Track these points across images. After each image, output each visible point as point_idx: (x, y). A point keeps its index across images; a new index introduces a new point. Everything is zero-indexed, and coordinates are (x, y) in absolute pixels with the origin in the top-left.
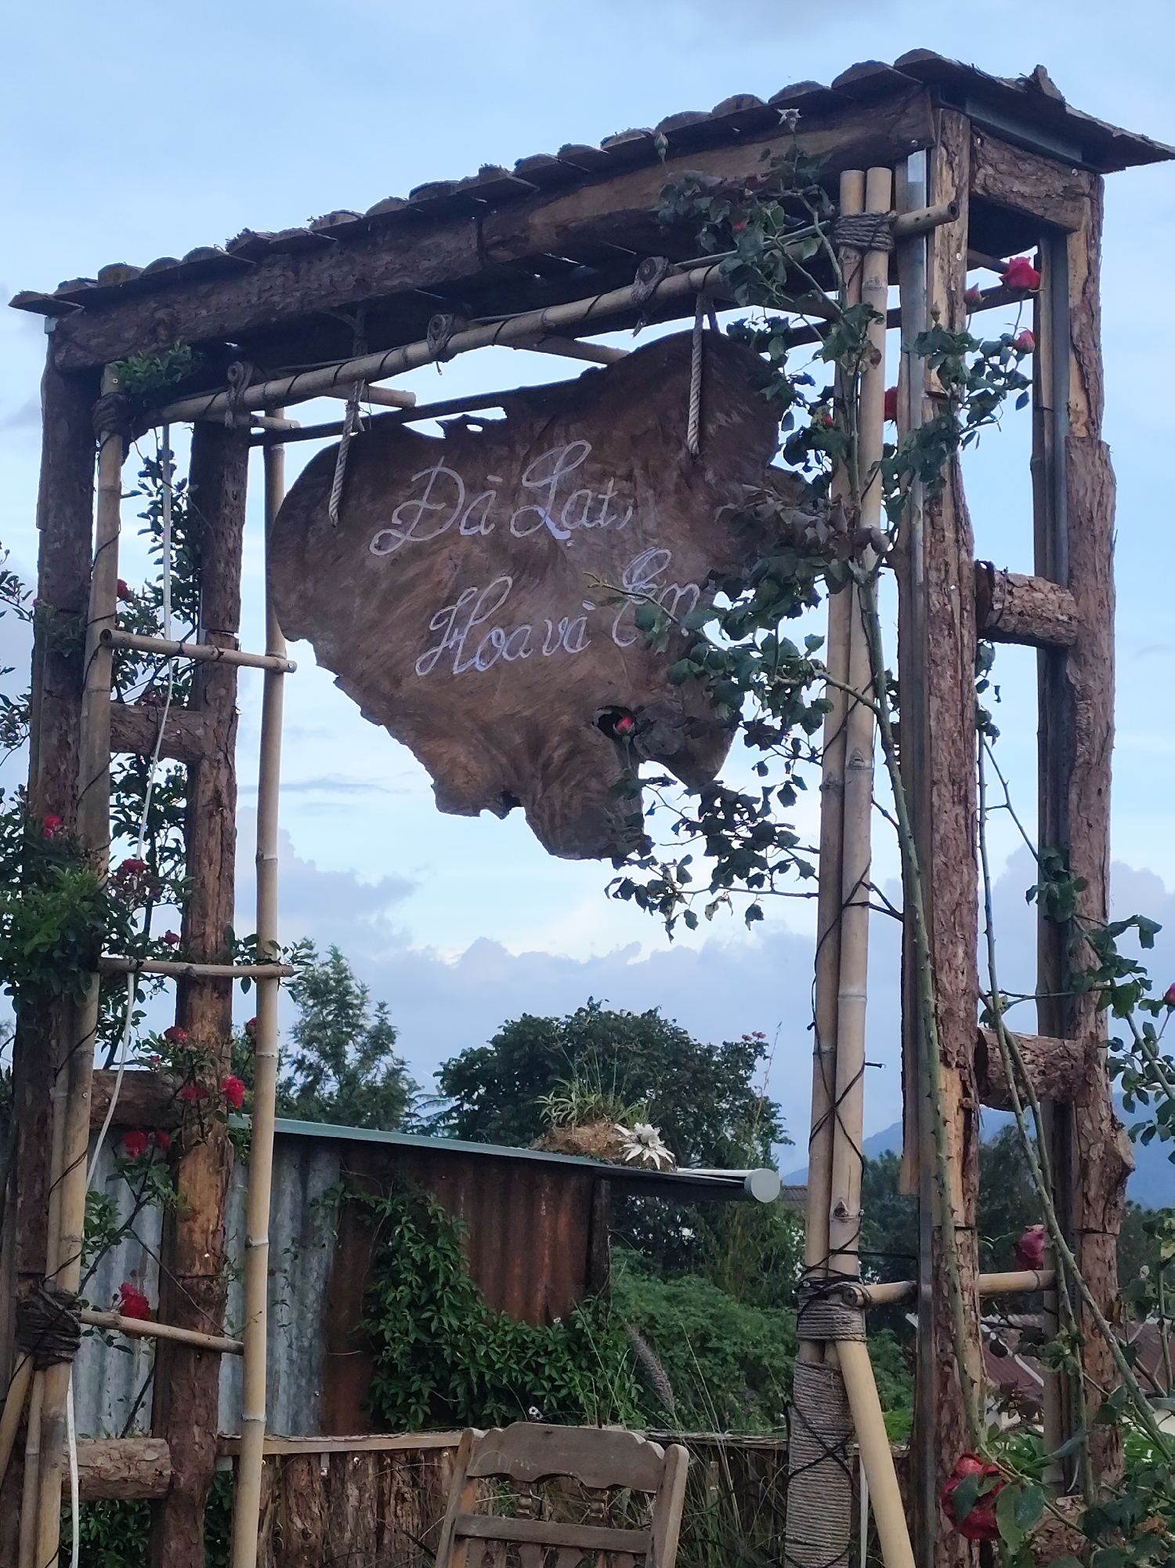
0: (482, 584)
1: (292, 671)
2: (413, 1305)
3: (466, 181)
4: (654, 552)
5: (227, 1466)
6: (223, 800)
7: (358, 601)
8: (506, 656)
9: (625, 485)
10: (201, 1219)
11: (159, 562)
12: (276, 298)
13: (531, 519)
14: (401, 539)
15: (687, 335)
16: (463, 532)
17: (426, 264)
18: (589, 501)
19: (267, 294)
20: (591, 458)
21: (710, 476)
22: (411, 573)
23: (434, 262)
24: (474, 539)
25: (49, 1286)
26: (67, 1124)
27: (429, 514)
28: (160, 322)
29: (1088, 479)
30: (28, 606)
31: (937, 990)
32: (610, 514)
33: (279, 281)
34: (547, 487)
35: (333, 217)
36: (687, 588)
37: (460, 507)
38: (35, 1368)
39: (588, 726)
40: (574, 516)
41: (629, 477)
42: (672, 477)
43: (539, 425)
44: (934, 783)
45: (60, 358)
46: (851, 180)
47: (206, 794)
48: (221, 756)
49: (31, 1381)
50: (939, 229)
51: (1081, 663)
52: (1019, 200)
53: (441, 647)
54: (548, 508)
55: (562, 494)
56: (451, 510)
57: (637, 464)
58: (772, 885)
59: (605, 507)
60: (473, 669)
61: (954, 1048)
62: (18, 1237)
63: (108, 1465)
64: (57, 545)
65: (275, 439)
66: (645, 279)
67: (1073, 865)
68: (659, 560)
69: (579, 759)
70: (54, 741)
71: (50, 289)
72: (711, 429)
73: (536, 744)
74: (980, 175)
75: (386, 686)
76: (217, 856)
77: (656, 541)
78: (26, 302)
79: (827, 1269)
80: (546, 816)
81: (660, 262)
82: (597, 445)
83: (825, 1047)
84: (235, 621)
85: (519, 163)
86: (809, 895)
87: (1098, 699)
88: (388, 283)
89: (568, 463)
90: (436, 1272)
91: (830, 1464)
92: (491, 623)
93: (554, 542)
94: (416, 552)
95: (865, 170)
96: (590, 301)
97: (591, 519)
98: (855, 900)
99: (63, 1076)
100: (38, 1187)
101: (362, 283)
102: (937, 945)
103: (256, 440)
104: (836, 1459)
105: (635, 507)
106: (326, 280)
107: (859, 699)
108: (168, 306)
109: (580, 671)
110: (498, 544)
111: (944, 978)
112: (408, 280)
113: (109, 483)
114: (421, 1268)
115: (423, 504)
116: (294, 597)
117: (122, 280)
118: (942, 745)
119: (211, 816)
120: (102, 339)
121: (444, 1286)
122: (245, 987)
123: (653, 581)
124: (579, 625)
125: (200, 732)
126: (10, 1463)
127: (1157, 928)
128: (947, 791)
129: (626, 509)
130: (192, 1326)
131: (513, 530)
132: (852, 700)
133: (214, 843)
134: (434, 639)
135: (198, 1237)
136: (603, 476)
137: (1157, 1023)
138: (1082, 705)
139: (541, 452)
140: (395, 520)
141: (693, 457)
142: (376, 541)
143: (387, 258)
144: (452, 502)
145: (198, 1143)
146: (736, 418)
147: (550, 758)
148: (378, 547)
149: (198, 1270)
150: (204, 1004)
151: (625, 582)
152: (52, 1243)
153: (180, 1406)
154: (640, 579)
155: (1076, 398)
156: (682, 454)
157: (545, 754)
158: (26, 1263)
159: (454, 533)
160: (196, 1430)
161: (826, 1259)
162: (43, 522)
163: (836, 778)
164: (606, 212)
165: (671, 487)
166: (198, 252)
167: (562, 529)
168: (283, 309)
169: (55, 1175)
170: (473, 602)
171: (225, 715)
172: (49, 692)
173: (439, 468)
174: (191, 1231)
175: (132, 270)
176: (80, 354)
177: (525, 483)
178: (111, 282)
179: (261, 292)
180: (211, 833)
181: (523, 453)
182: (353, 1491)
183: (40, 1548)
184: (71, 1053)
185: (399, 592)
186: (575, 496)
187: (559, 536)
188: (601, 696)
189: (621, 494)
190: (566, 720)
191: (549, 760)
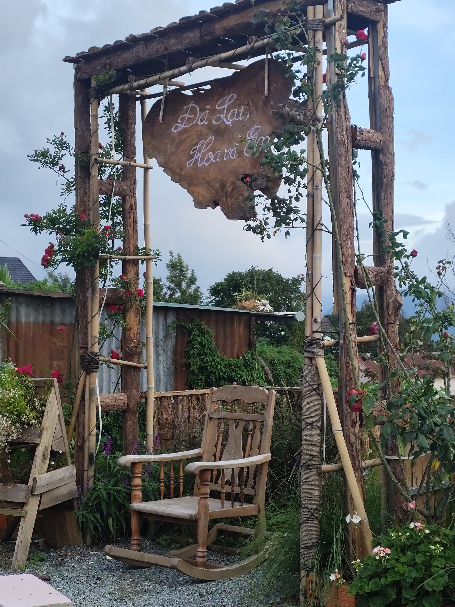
0: (205, 139)
1: (152, 168)
2: (199, 354)
3: (196, 16)
4: (256, 127)
5: (144, 400)
6: (133, 208)
7: (169, 146)
8: (213, 160)
9: (247, 107)
10: (133, 330)
11: (111, 137)
12: (141, 55)
13: (219, 119)
14: (181, 126)
15: (264, 60)
16: (199, 123)
17: (185, 42)
18: (236, 112)
19: (137, 54)
20: (236, 99)
21: (272, 103)
22: (185, 136)
23: (187, 41)
24: (203, 125)
25: (89, 351)
26: (92, 304)
27: (189, 119)
28: (107, 64)
29: (385, 98)
30: (72, 152)
31: (343, 254)
32: (243, 115)
33: (141, 50)
34: (224, 109)
35: (156, 29)
36: (266, 137)
37: (198, 116)
38: (87, 374)
39: (238, 181)
40: (232, 117)
41: (248, 104)
42: (260, 104)
43: (220, 91)
44: (340, 192)
45: (78, 76)
46: (310, 9)
47: (128, 206)
48: (132, 194)
49: (86, 378)
50: (337, 23)
51: (384, 154)
52: (362, 13)
53: (194, 159)
54: (224, 115)
55: (228, 110)
56: (195, 117)
57: (250, 100)
58: (293, 225)
59: (241, 113)
60: (204, 165)
61: (348, 271)
62: (80, 337)
63: (109, 401)
64: (80, 133)
65: (143, 98)
66: (250, 43)
67: (383, 215)
68: (258, 129)
69: (235, 190)
70: (83, 191)
71: (74, 55)
72: (272, 88)
73: (223, 187)
74: (350, 6)
75: (178, 171)
76: (132, 224)
77: (256, 123)
78: (67, 60)
79: (312, 337)
80: (226, 208)
81: (254, 38)
82: (238, 95)
83: (310, 272)
84: (134, 154)
85: (211, 9)
86: (304, 228)
87: (389, 165)
88: (174, 48)
89: (230, 101)
90: (205, 344)
91: (314, 393)
92: (208, 151)
93: (226, 125)
94: (186, 130)
95: (315, 6)
96: (234, 51)
97: (237, 118)
98: (318, 228)
99: (90, 290)
100: (85, 322)
101: (166, 49)
102: (342, 241)
103: (138, 99)
104: (316, 391)
105: (250, 113)
106: (155, 48)
107: (317, 168)
108: (109, 59)
109: (234, 164)
110: (210, 126)
111: (344, 250)
112: (180, 47)
113: (94, 113)
114: (201, 344)
115: (187, 115)
116: (151, 145)
117: (95, 51)
118: (342, 181)
119: (130, 212)
120: (90, 70)
121: (207, 349)
122: (142, 263)
123: (256, 135)
124: (234, 150)
125: (125, 188)
126: (81, 401)
127: (408, 233)
128: (344, 195)
129: (247, 114)
130: (132, 361)
131: (214, 122)
132: (315, 168)
133: (131, 220)
134: (192, 156)
135: (132, 335)
136: (240, 104)
137: (409, 261)
138: (385, 167)
139: (222, 98)
140: (179, 121)
141: (267, 97)
142: (174, 128)
143: (173, 40)
144: (196, 114)
145: (131, 308)
146: (279, 85)
147: (227, 190)
148: (175, 129)
149: (133, 345)
150: (131, 268)
151: (247, 136)
152: (90, 338)
153: (129, 384)
155: (381, 74)
156: (263, 96)
157: (226, 189)
158: (82, 344)
159: (196, 124)
160: (134, 390)
161: (312, 334)
162: (76, 127)
163: (311, 192)
164: (237, 23)
165: (260, 107)
166: (117, 42)
167: (228, 121)
168: (143, 58)
169: (90, 318)
170: (203, 144)
171: (133, 182)
172: (80, 177)
173: (192, 105)
174: (130, 334)
175: (98, 48)
176: (84, 75)
177: (217, 108)
178: (92, 52)
179: (136, 53)
180: (130, 218)
181: (216, 98)
182: (180, 406)
183: (90, 425)
184: (92, 283)
185: (181, 142)
186: (232, 111)
187: (228, 123)
188: (242, 171)
189: (246, 110)
190: (232, 179)
191: (227, 191)
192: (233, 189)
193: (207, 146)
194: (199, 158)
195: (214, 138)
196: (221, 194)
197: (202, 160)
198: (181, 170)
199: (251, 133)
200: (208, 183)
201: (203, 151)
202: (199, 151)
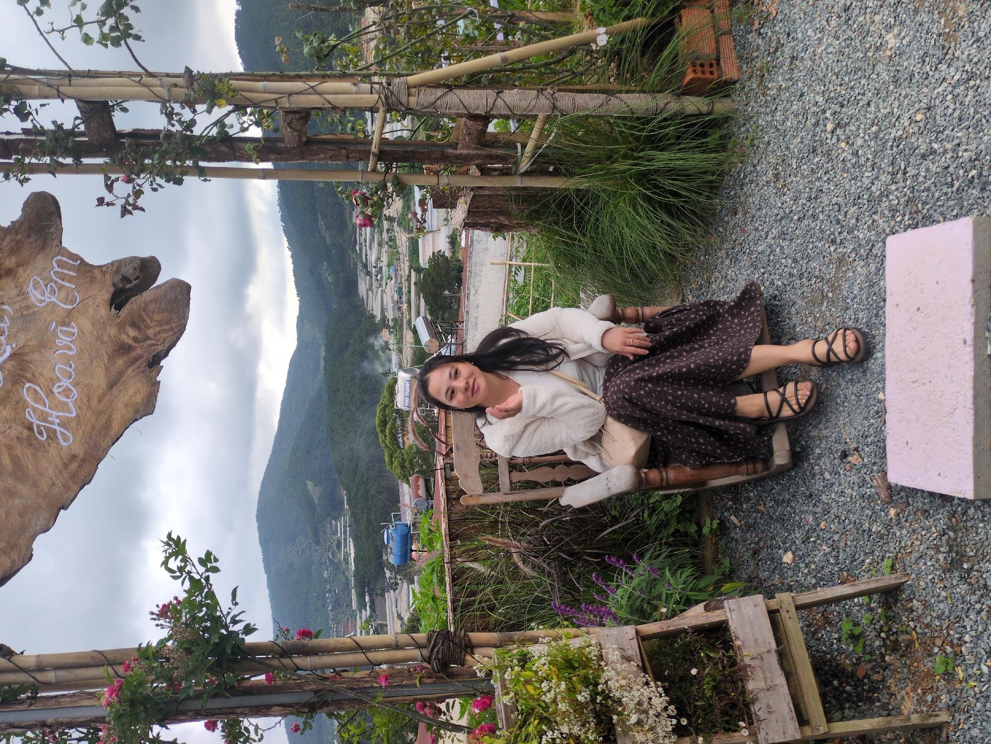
0: (25, 405)
4: (31, 288)
7: (17, 501)
8: (71, 380)
36: (54, 264)
39: (119, 317)
53: (58, 428)
60: (74, 402)
73: (123, 349)
75: (74, 466)
77: (24, 287)
92: (50, 394)
93: (13, 356)
134: (52, 434)
170: (34, 409)
185: (18, 468)
187: (7, 354)
188: (104, 311)
190: (113, 331)
191: (135, 339)
192: (133, 325)
193: (41, 399)
194: (57, 417)
195: (28, 385)
196: (138, 351)
197: (63, 406)
198: (74, 457)
199: (40, 297)
200: (111, 386)
201: (47, 409)
202: (44, 417)
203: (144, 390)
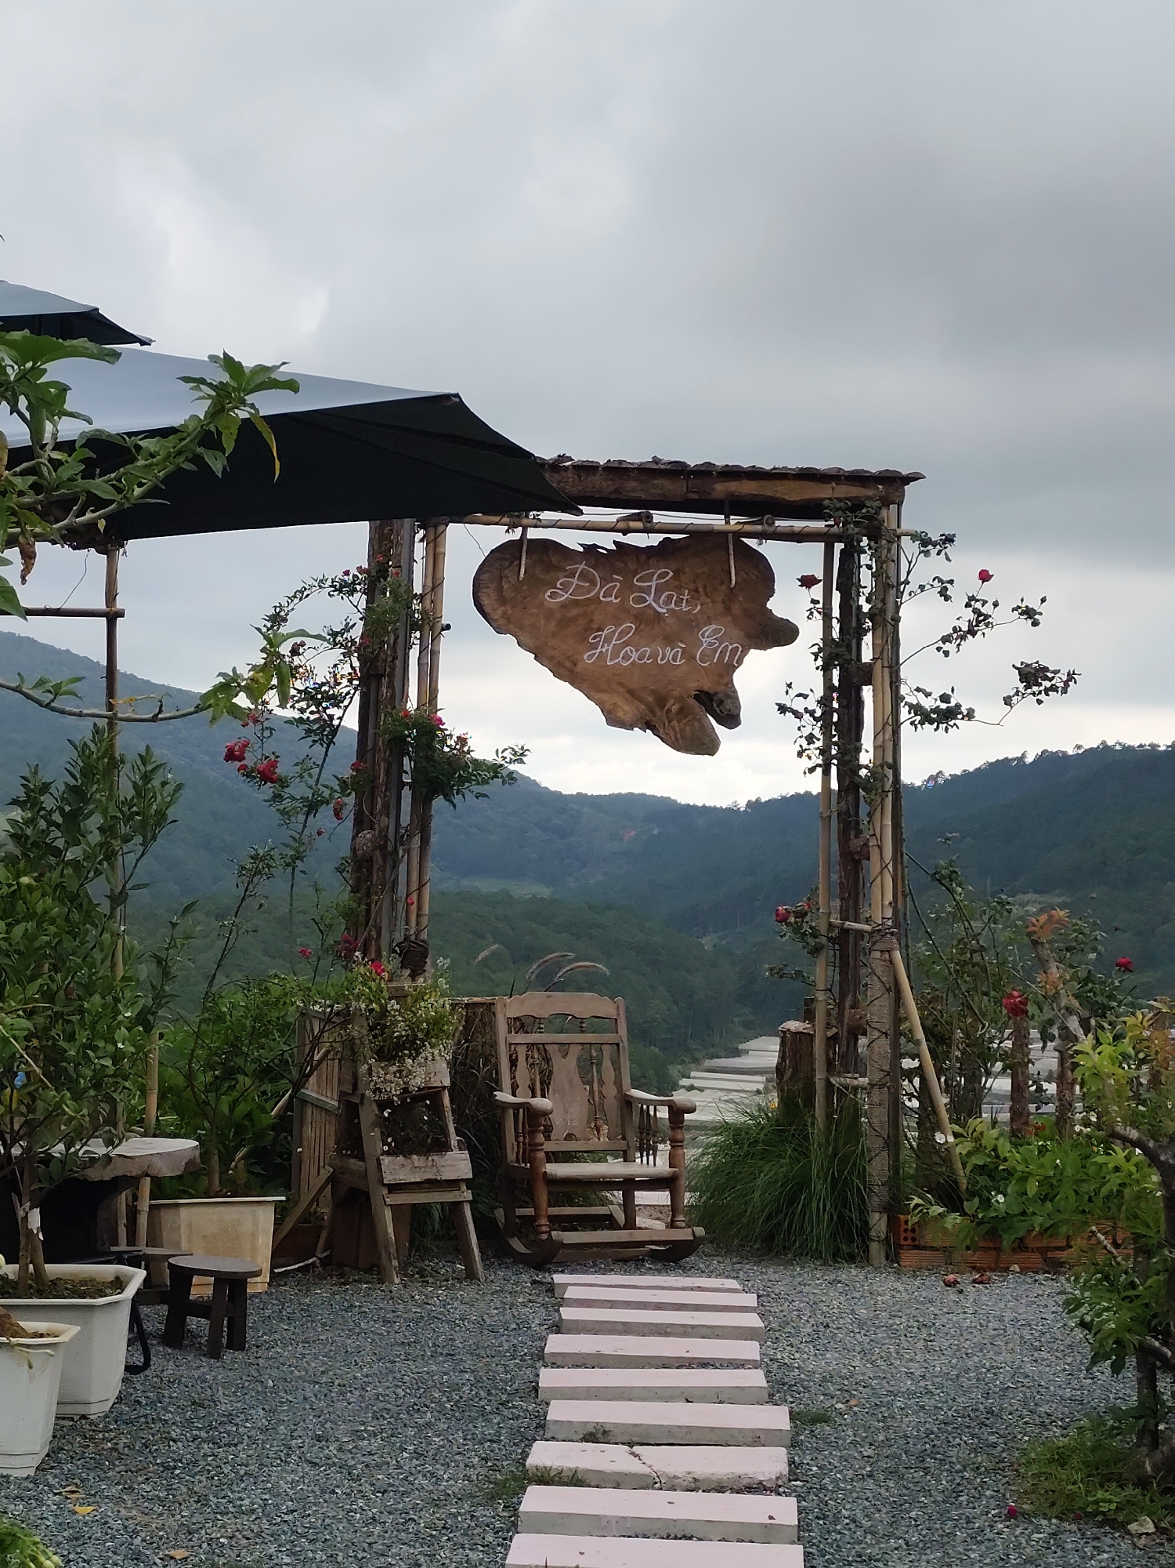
0: (618, 625)
4: (714, 627)
7: (541, 621)
8: (636, 660)
9: (696, 595)
13: (643, 600)
14: (564, 596)
16: (602, 599)
17: (654, 491)
18: (674, 598)
20: (675, 579)
21: (741, 599)
22: (575, 612)
23: (659, 491)
27: (579, 587)
32: (688, 605)
34: (647, 586)
36: (735, 645)
37: (598, 587)
39: (688, 697)
40: (666, 603)
41: (697, 591)
42: (719, 596)
43: (641, 558)
53: (597, 652)
54: (652, 597)
55: (659, 590)
56: (592, 587)
57: (701, 586)
59: (685, 602)
60: (616, 663)
68: (718, 631)
69: (685, 711)
72: (739, 579)
73: (661, 702)
75: (568, 664)
77: (715, 622)
80: (669, 734)
82: (677, 572)
89: (660, 577)
92: (626, 644)
93: (658, 613)
94: (576, 603)
97: (677, 606)
104: (889, 992)
105: (702, 605)
109: (681, 673)
110: (623, 608)
115: (575, 581)
123: (716, 639)
124: (677, 652)
129: (696, 606)
131: (631, 603)
134: (594, 647)
136: (682, 588)
139: (643, 570)
140: (558, 586)
141: (731, 589)
142: (548, 594)
144: (593, 583)
146: (754, 577)
148: (551, 597)
151: (702, 637)
154: (708, 637)
156: (724, 586)
157: (666, 707)
159: (596, 598)
161: (882, 921)
165: (721, 600)
170: (614, 632)
173: (582, 566)
177: (635, 583)
181: (633, 569)
185: (567, 621)
186: (666, 594)
187: (660, 610)
188: (693, 685)
189: (692, 597)
191: (669, 710)
192: (681, 709)
193: (622, 637)
194: (607, 651)
195: (634, 626)
196: (659, 713)
197: (615, 655)
198: (576, 663)
199: (707, 634)
200: (631, 692)
201: (614, 642)
202: (608, 640)
203: (627, 718)
